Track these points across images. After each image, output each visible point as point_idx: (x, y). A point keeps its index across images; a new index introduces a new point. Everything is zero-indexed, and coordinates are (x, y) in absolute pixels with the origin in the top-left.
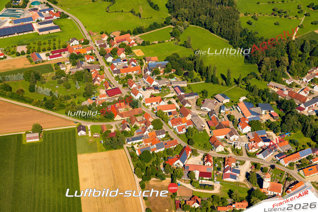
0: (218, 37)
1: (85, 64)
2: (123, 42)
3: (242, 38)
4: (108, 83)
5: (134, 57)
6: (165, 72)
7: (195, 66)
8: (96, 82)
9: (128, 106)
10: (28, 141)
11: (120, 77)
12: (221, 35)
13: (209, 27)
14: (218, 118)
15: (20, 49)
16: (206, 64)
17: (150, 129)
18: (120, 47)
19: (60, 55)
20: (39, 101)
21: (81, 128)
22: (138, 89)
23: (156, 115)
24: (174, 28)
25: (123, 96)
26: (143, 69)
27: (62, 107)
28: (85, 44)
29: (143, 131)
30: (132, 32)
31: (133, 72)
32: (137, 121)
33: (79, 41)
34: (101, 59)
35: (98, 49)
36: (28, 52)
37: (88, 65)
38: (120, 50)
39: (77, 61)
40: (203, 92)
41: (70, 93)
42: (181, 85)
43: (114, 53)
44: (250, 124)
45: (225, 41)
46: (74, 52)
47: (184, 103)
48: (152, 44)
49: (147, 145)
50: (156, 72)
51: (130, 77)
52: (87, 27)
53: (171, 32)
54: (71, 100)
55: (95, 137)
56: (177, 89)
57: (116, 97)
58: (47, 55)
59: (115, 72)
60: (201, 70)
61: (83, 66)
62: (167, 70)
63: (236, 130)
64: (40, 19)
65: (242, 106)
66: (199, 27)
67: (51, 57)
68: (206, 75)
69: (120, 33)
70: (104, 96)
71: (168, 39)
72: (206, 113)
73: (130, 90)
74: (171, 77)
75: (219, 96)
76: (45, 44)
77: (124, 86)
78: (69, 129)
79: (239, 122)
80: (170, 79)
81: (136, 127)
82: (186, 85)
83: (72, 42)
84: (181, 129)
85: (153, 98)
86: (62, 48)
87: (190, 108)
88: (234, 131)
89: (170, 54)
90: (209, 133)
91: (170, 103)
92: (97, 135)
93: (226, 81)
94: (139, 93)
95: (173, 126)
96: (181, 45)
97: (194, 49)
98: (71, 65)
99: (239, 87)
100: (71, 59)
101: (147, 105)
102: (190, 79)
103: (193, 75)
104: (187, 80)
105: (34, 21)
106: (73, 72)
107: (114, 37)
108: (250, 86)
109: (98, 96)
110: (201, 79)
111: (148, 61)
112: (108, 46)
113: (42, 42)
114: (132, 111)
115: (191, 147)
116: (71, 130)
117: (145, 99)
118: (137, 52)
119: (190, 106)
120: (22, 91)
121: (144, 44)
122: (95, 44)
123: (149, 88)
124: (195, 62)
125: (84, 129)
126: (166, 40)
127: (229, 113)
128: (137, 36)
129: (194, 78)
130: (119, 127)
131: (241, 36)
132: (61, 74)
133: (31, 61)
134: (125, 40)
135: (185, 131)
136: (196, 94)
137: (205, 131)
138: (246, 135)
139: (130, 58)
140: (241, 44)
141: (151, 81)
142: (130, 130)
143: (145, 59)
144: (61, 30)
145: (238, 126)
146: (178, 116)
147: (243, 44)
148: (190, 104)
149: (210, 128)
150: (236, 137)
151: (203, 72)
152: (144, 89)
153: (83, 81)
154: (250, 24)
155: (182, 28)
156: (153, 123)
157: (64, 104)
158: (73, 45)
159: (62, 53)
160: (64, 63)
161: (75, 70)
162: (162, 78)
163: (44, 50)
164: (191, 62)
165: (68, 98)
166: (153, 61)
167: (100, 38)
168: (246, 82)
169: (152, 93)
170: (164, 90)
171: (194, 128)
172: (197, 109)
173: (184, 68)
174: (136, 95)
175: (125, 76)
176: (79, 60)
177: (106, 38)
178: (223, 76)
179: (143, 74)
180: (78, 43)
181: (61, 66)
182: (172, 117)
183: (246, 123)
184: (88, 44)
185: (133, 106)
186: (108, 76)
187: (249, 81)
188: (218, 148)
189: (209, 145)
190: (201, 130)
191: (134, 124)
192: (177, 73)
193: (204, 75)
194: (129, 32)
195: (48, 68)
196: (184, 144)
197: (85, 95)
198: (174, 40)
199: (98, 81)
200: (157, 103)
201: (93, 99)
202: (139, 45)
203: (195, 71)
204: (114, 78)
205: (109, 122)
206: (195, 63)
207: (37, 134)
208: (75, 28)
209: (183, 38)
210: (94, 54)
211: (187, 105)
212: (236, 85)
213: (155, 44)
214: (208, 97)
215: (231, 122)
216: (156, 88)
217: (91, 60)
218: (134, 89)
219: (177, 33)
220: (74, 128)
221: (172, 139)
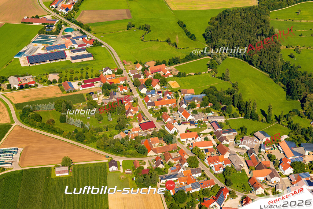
0: (258, 70)
1: (118, 95)
2: (158, 73)
3: (284, 72)
4: (141, 116)
5: (169, 88)
6: (201, 106)
7: (234, 100)
8: (130, 115)
9: (162, 141)
10: (57, 175)
11: (154, 110)
12: (261, 68)
13: (249, 59)
14: (258, 157)
15: (51, 77)
16: (245, 99)
17: (185, 167)
18: (154, 77)
19: (93, 85)
20: (70, 132)
21: (113, 163)
22: (173, 123)
23: (192, 152)
24: (211, 60)
25: (157, 130)
26: (179, 102)
27: (93, 139)
28: (119, 74)
29: (177, 168)
30: (167, 62)
31: (168, 105)
32: (172, 158)
33: (113, 71)
34: (134, 89)
35: (131, 79)
36: (60, 81)
37: (121, 96)
38: (155, 81)
39: (110, 91)
40: (241, 129)
41: (102, 125)
42: (219, 121)
43: (148, 84)
44: (292, 165)
45: (265, 75)
46: (107, 82)
47: (222, 139)
48: (188, 76)
49: (182, 184)
50: (192, 106)
51: (164, 110)
52: (121, 56)
53: (208, 63)
54: (103, 132)
55: (127, 174)
56: (214, 124)
57: (150, 131)
58: (79, 84)
59: (149, 104)
60: (240, 105)
61: (116, 96)
62: (204, 104)
63: (277, 172)
64: (73, 47)
65: (284, 145)
66: (238, 59)
67: (83, 87)
68: (246, 111)
69: (155, 63)
70: (137, 129)
71: (205, 70)
72: (245, 152)
73: (165, 124)
74: (208, 111)
75: (258, 134)
76: (77, 72)
77: (158, 119)
78: (99, 163)
79: (281, 163)
80: (206, 114)
81: (170, 164)
82: (223, 121)
83: (105, 71)
84: (218, 168)
85: (188, 133)
86: (94, 78)
87: (228, 145)
88: (275, 172)
89: (207, 87)
90: (247, 173)
91: (206, 139)
92: (129, 172)
93: (266, 118)
94: (174, 128)
95: (209, 164)
96: (218, 78)
97: (233, 82)
98: (104, 95)
99: (280, 125)
100: (104, 90)
101: (182, 140)
102: (228, 114)
103: (231, 110)
104: (225, 115)
105: (66, 49)
106: (106, 103)
107: (149, 67)
108: (292, 124)
109: (131, 130)
110: (240, 115)
111: (184, 94)
112: (142, 76)
113: (75, 71)
114: (166, 146)
115: (229, 189)
116: (102, 165)
117: (180, 134)
118: (173, 84)
119: (228, 143)
120: (53, 121)
121: (179, 75)
122: (128, 74)
123: (184, 122)
124: (234, 96)
125: (116, 164)
126: (203, 72)
127: (269, 153)
128: (172, 67)
129: (232, 113)
130: (152, 163)
131: (282, 70)
132: (94, 105)
133: (63, 90)
134: (160, 70)
135: (223, 170)
136: (234, 131)
137: (243, 170)
138: (288, 177)
139: (165, 89)
140: (282, 78)
141: (187, 115)
142: (164, 167)
143: (181, 92)
144: (94, 58)
145: (279, 167)
146: (215, 153)
147: (284, 78)
148: (228, 141)
149: (249, 168)
150: (276, 179)
151: (242, 107)
152: (179, 124)
153: (116, 113)
154: (293, 58)
155: (220, 59)
156: (188, 161)
157: (95, 136)
158: (106, 74)
159: (95, 82)
160: (96, 93)
161: (108, 101)
162: (198, 112)
163: (76, 79)
164: (229, 96)
165: (100, 130)
166: (189, 94)
167: (134, 67)
168: (287, 119)
169: (187, 128)
170: (200, 125)
171: (232, 167)
172: (235, 147)
173: (221, 102)
174: (170, 129)
175: (160, 108)
176: (112, 91)
177: (141, 68)
178: (263, 112)
179: (179, 107)
180: (111, 73)
181: (93, 96)
182: (209, 154)
183: (288, 164)
184: (121, 73)
185: (167, 142)
186: (142, 109)
187: (291, 118)
188: (258, 190)
189: (248, 187)
190: (239, 170)
191: (169, 161)
192: (214, 107)
193: (243, 110)
194: (164, 62)
195: (80, 98)
196: (221, 185)
197: (118, 128)
198: (212, 72)
199: (132, 113)
200: (193, 139)
201: (126, 133)
202: (174, 76)
203: (234, 105)
204: (148, 111)
205: (142, 157)
206: (234, 98)
207: (67, 168)
208: (109, 56)
209: (221, 70)
210: (128, 85)
211: (225, 142)
212: (277, 122)
213: (191, 75)
214: (247, 134)
215: (272, 163)
216: (191, 122)
217: (124, 91)
218: (169, 123)
219: (215, 65)
220: (105, 163)
221: (208, 179)
